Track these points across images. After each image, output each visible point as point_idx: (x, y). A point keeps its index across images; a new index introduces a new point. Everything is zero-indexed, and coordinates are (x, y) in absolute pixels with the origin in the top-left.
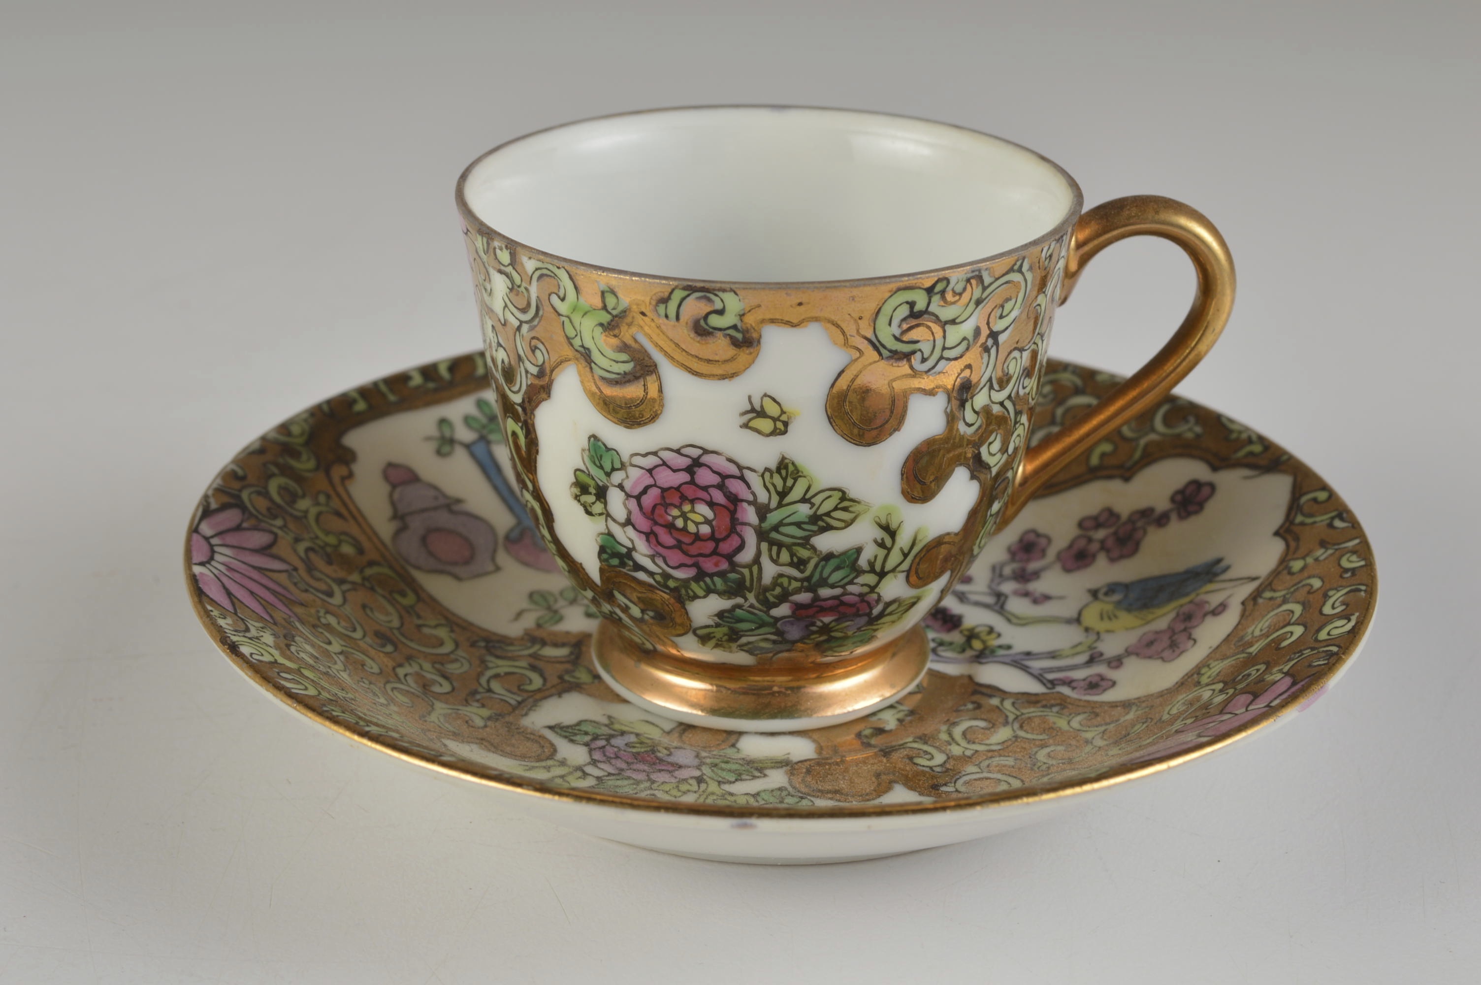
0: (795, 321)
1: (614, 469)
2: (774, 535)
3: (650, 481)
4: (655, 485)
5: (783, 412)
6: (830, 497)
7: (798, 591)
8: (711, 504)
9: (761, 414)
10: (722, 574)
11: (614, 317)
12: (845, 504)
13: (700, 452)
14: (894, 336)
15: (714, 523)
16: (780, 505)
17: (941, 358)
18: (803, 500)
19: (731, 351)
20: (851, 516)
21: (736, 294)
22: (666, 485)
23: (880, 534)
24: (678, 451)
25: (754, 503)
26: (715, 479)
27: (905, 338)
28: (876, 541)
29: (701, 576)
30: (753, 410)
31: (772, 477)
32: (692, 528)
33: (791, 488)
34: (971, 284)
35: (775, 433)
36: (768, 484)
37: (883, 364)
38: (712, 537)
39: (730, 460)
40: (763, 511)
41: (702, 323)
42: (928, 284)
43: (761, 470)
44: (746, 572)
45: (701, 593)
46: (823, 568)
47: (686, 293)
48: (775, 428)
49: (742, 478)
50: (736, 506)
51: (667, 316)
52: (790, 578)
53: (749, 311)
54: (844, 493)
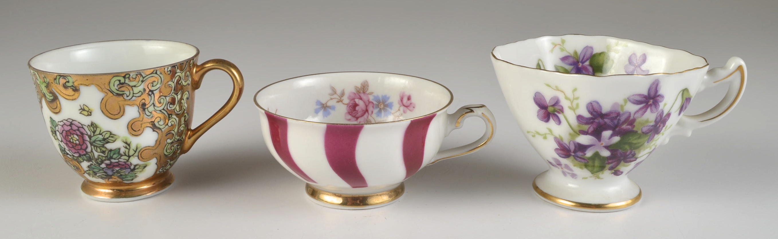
0: (87, 84)
1: (56, 126)
2: (94, 144)
3: (63, 129)
4: (64, 130)
5: (89, 110)
6: (107, 133)
7: (105, 160)
8: (77, 135)
9: (84, 110)
10: (85, 155)
11: (47, 84)
12: (112, 136)
13: (72, 120)
14: (116, 89)
15: (79, 140)
16: (94, 135)
17: (133, 96)
18: (100, 134)
19: (73, 93)
20: (115, 139)
21: (71, 77)
22: (66, 130)
23: (125, 145)
24: (67, 120)
25: (87, 135)
26: (77, 128)
27: (120, 90)
28: (124, 147)
29: (80, 156)
30: (81, 109)
31: (90, 127)
32: (75, 142)
33: (96, 131)
34: (138, 76)
35: (88, 115)
36: (90, 129)
37: (114, 97)
38: (79, 144)
39: (79, 123)
40: (90, 137)
41: (65, 85)
42: (123, 75)
43: (87, 125)
44: (90, 154)
45: (82, 161)
46: (110, 154)
47: (60, 77)
48: (88, 114)
49: (83, 128)
50: (83, 135)
51: (57, 83)
52: (102, 156)
53: (75, 82)
54: (111, 132)
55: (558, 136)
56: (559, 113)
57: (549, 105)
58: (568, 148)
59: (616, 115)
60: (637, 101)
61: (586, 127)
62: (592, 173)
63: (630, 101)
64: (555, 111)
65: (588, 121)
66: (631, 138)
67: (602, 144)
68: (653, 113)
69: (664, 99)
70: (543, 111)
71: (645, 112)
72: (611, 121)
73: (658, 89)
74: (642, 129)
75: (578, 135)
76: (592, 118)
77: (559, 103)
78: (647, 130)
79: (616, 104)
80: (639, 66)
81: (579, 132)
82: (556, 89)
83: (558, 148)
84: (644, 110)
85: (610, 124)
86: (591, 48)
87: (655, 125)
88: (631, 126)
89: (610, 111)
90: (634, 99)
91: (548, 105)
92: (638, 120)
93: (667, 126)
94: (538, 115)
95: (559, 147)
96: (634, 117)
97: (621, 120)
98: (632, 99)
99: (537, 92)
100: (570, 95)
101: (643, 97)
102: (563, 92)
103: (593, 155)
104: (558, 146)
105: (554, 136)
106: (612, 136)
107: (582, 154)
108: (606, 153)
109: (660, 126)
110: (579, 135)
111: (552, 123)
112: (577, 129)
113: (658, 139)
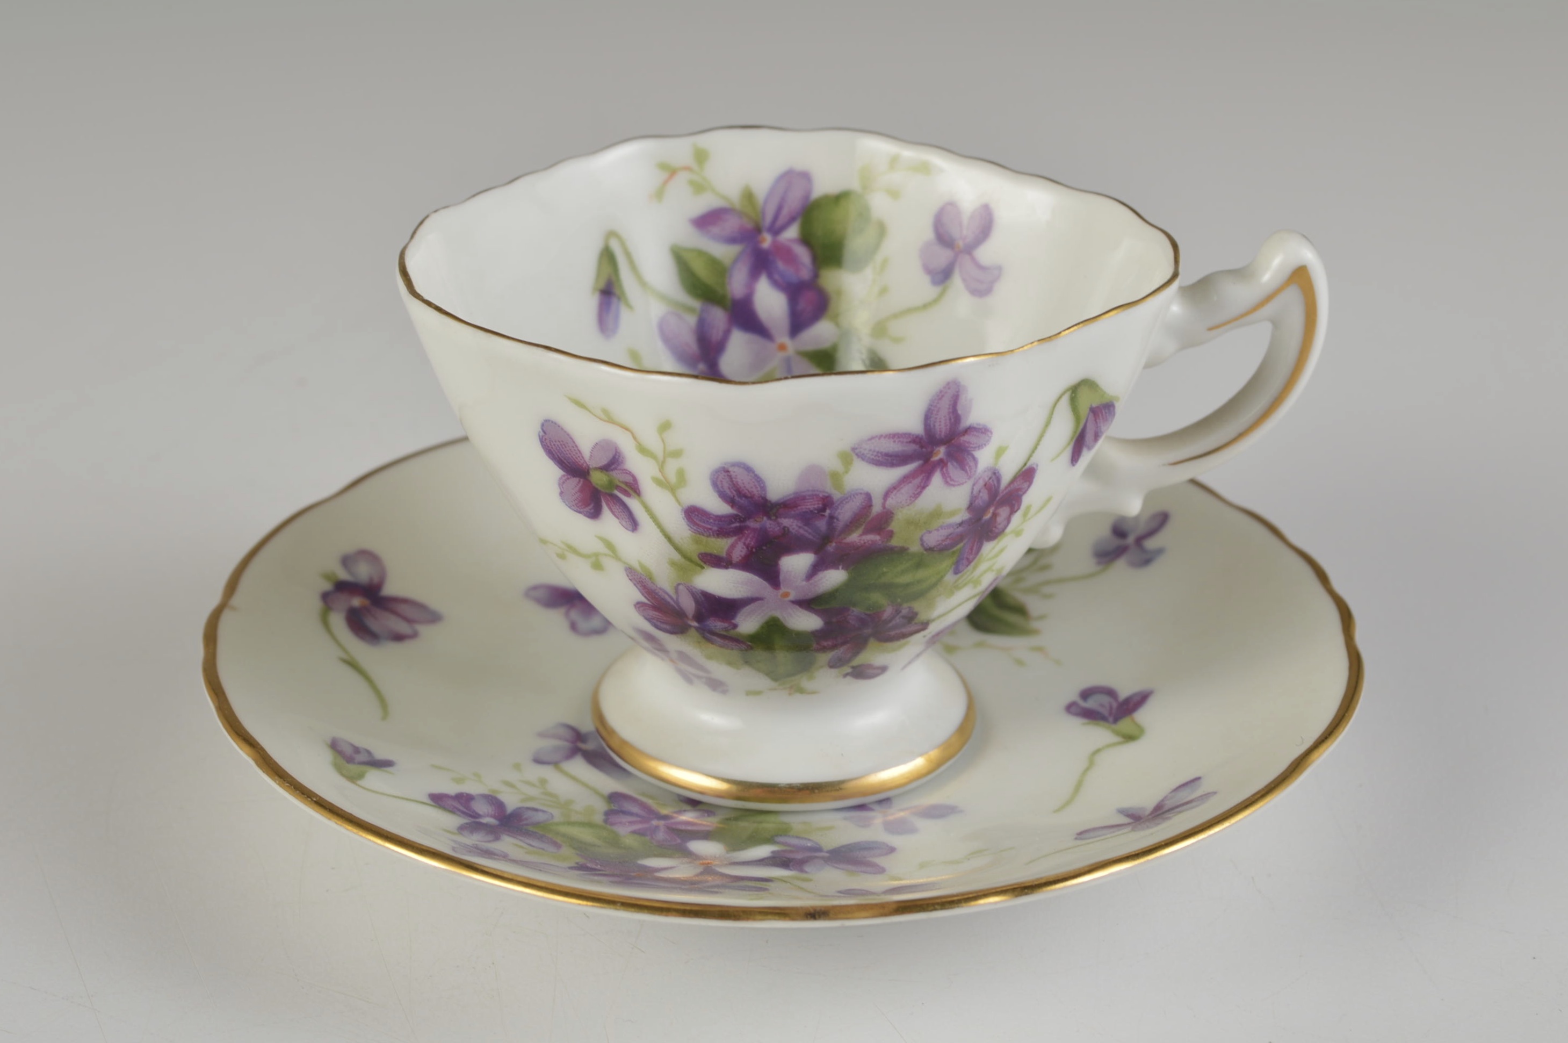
55: (636, 566)
56: (628, 495)
57: (593, 464)
58: (677, 608)
59: (820, 506)
60: (887, 455)
61: (720, 545)
62: (775, 679)
63: (863, 459)
64: (612, 485)
65: (722, 527)
66: (885, 570)
67: (786, 595)
68: (954, 486)
69: (990, 438)
70: (574, 483)
71: (924, 488)
72: (805, 525)
73: (960, 412)
74: (921, 540)
75: (699, 568)
76: (737, 515)
77: (622, 462)
78: (943, 541)
79: (813, 470)
80: (969, 249)
81: (700, 559)
82: (606, 419)
83: (643, 599)
84: (917, 481)
85: (802, 531)
86: (806, 177)
87: (970, 519)
88: (879, 534)
89: (796, 493)
90: (874, 451)
91: (588, 466)
92: (901, 516)
93: (1028, 508)
94: (561, 493)
95: (645, 597)
96: (884, 506)
97: (840, 517)
98: (870, 450)
99: (549, 421)
100: (652, 441)
101: (910, 442)
102: (627, 429)
103: (762, 627)
104: (643, 594)
105: (625, 563)
106: (816, 569)
107: (726, 625)
108: (807, 622)
109: (995, 515)
110: (703, 568)
111: (609, 524)
112: (693, 549)
113: (1002, 551)
